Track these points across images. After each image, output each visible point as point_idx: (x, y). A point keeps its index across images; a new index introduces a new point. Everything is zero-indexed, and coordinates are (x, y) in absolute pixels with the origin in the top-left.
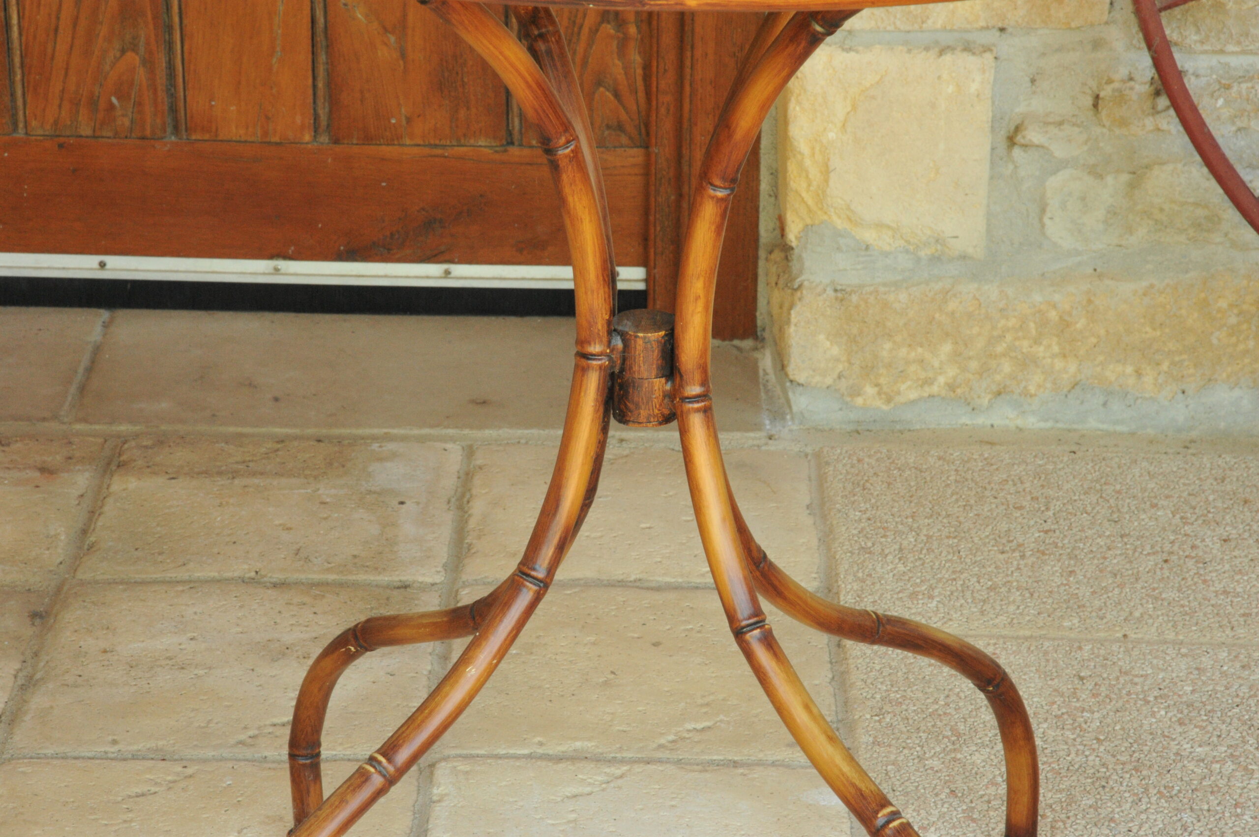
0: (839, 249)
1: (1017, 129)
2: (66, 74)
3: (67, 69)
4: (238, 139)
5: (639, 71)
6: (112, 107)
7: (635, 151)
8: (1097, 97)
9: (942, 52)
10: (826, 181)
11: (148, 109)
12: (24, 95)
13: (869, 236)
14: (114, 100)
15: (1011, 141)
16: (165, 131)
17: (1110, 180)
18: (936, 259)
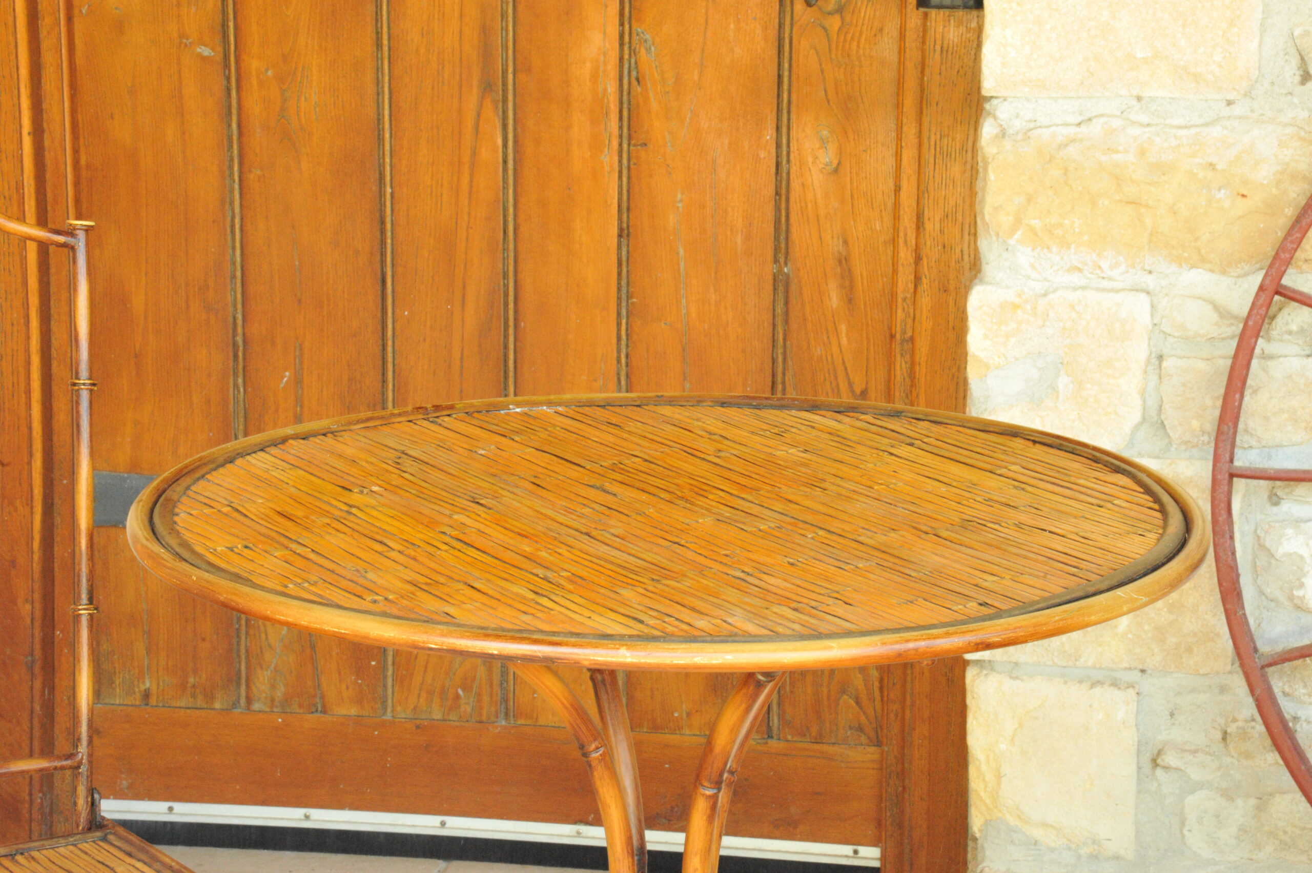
0: (1012, 842)
1: (1160, 753)
2: (425, 671)
3: (426, 667)
4: (553, 725)
5: (877, 684)
6: (457, 697)
7: (873, 749)
8: (1225, 733)
9: (1092, 686)
10: (999, 784)
11: (486, 698)
12: (393, 686)
13: (1037, 833)
14: (460, 691)
15: (1155, 763)
16: (497, 717)
17: (1240, 802)
18: (1094, 857)
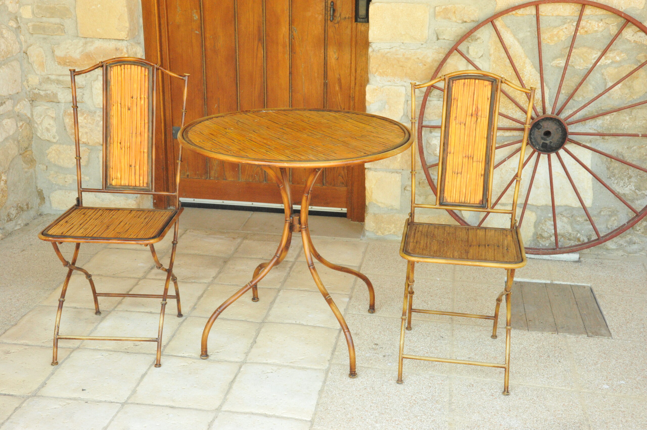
0: (375, 207)
1: (406, 187)
2: (248, 171)
5: (346, 173)
6: (255, 176)
7: (345, 187)
8: (419, 182)
9: (392, 173)
10: (372, 194)
11: (261, 177)
12: (241, 174)
13: (380, 205)
15: (405, 189)
16: (264, 181)
17: (422, 197)
18: (391, 209)
